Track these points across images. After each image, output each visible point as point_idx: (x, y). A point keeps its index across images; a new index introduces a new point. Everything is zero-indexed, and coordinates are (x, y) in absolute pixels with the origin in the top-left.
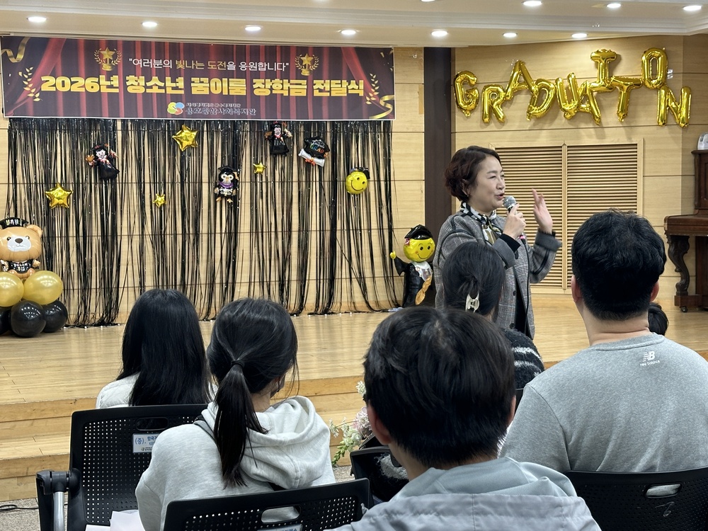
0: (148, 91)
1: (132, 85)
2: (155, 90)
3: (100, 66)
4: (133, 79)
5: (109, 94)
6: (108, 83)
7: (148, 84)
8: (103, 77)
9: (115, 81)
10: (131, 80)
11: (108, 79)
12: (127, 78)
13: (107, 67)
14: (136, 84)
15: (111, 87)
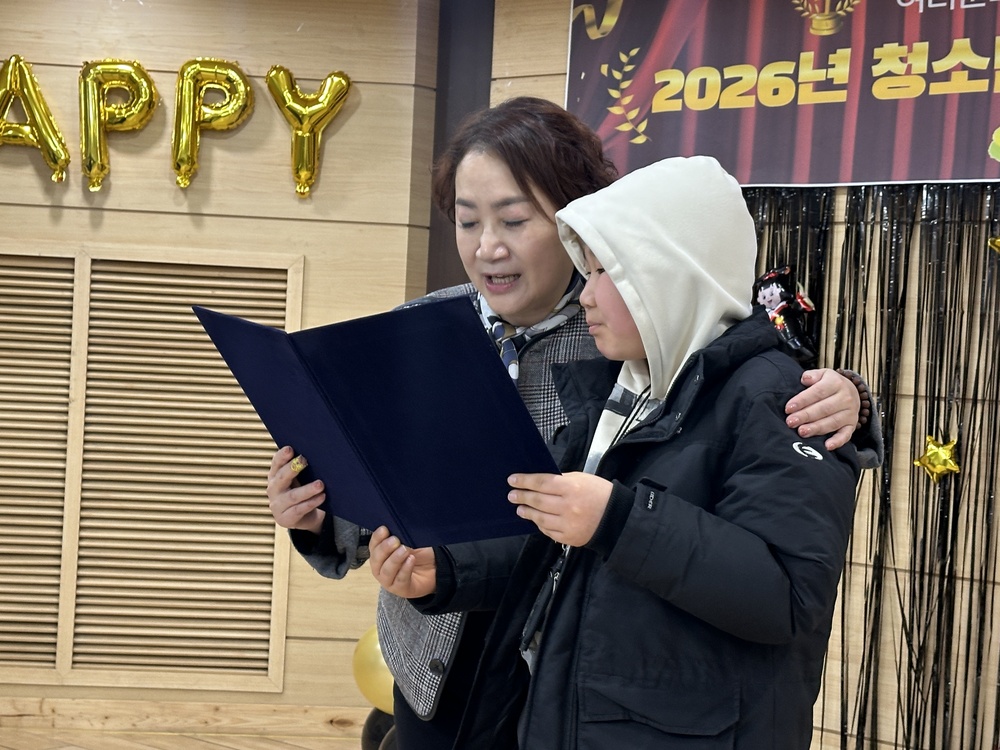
0: (937, 89)
1: (889, 74)
2: (960, 84)
3: (803, 23)
4: (890, 55)
5: (821, 109)
6: (821, 75)
7: (939, 66)
8: (808, 57)
9: (841, 67)
10: (888, 56)
11: (822, 63)
12: (878, 53)
13: (822, 26)
14: (901, 68)
15: (827, 85)
